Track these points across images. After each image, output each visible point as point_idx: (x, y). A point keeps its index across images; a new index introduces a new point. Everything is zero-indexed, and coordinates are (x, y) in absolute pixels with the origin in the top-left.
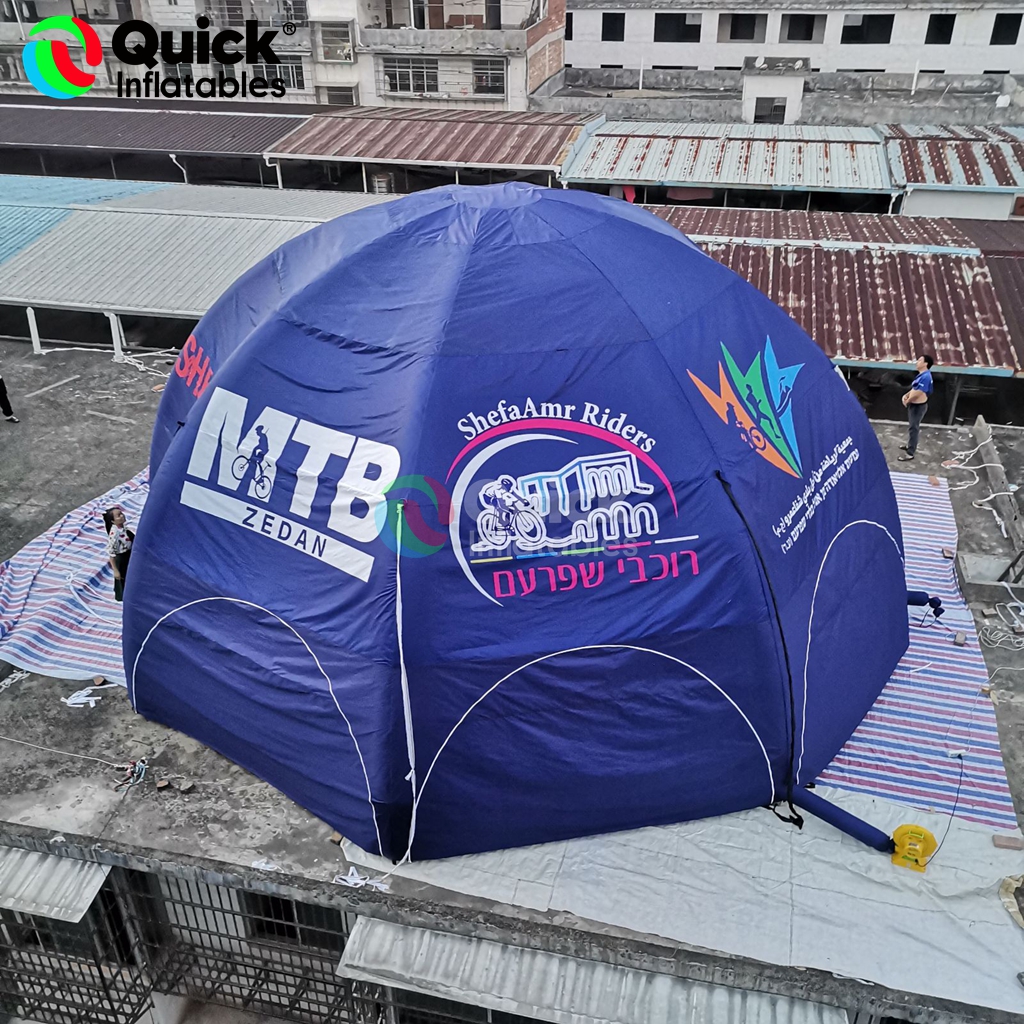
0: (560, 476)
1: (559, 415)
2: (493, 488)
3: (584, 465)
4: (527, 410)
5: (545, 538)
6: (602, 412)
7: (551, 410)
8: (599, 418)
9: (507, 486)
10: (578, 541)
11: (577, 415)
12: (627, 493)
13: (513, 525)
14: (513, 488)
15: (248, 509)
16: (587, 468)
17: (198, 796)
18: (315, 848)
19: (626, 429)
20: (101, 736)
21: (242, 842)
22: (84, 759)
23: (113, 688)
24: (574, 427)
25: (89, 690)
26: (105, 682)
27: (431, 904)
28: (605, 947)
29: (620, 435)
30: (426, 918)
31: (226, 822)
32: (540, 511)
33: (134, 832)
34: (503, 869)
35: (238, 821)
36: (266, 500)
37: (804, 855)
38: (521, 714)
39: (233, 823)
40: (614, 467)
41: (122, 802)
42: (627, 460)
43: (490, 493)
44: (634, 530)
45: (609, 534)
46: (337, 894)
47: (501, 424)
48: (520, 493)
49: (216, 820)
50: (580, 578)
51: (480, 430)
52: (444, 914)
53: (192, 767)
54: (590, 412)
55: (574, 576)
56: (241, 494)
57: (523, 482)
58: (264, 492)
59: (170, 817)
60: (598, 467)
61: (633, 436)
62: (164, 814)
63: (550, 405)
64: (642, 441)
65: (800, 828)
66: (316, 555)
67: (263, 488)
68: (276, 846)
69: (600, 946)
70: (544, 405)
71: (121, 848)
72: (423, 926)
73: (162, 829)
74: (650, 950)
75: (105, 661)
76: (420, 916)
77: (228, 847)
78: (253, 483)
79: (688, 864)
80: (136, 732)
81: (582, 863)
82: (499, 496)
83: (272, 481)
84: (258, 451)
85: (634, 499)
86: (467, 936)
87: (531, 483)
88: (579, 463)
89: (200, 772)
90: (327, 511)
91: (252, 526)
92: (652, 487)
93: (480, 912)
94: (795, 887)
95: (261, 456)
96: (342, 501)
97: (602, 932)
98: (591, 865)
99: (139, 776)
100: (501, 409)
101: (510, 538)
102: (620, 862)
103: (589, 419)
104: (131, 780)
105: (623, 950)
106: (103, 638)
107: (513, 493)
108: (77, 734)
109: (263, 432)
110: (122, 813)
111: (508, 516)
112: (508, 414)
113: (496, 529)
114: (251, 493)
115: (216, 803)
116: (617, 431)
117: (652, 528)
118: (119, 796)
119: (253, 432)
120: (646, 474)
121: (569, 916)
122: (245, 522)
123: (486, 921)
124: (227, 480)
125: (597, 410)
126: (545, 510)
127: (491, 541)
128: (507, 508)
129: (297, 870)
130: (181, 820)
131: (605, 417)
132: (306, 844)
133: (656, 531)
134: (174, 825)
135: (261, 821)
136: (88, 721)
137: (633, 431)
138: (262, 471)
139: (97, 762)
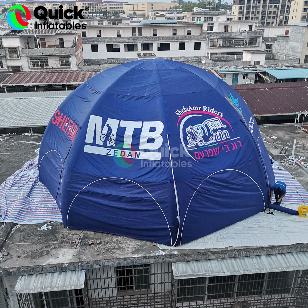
0: (203, 125)
1: (198, 110)
2: (188, 129)
3: (208, 122)
4: (190, 109)
5: (204, 142)
6: (207, 108)
7: (195, 108)
8: (207, 109)
9: (191, 129)
10: (211, 142)
11: (202, 109)
12: (220, 128)
13: (196, 139)
14: (193, 129)
15: (108, 150)
16: (209, 122)
17: (104, 244)
18: (149, 248)
19: (215, 112)
20: (60, 236)
21: (126, 252)
22: (58, 243)
23: (54, 223)
24: (202, 112)
25: (46, 225)
26: (50, 222)
27: (193, 253)
28: (246, 251)
29: (214, 113)
30: (194, 257)
31: (117, 248)
32: (201, 135)
33: (89, 258)
34: (206, 241)
35: (121, 247)
36: (114, 146)
37: (279, 220)
38: (207, 193)
39: (119, 248)
40: (215, 121)
41: (79, 251)
42: (218, 119)
43: (188, 130)
44: (224, 138)
45: (218, 140)
46: (165, 257)
47: (185, 112)
48: (195, 130)
49: (113, 249)
50: (214, 153)
51: (181, 114)
52: (199, 255)
53: (96, 237)
54: (205, 108)
55: (213, 152)
56: (104, 145)
57: (195, 127)
58: (113, 144)
59: (98, 251)
60: (211, 122)
61: (217, 113)
62: (96, 251)
63: (195, 107)
64: (220, 114)
65: (273, 215)
66: (137, 158)
67: (112, 142)
68: (136, 251)
69: (245, 251)
70: (193, 107)
71: (89, 262)
72: (192, 261)
73: (97, 255)
74: (258, 249)
75: (46, 216)
76: (192, 257)
77: (122, 254)
78: (108, 142)
79: (252, 229)
80: (70, 232)
81: (226, 235)
82: (191, 131)
83: (115, 139)
84: (109, 131)
85: (222, 129)
86: (206, 260)
87: (197, 127)
88: (206, 121)
89: (99, 238)
90: (138, 144)
91: (110, 155)
92: (226, 125)
93: (208, 252)
94: (281, 227)
95: (111, 133)
96: (143, 140)
97: (242, 248)
98: (228, 234)
99: (80, 243)
100: (184, 109)
101: (196, 143)
102: (235, 232)
103: (205, 110)
104: (78, 245)
105: (251, 251)
106: (41, 211)
107: (194, 130)
108: (50, 237)
109: (109, 126)
110: (81, 254)
111: (194, 136)
112: (186, 110)
113: (192, 140)
114: (108, 145)
115: (110, 244)
116: (213, 112)
117: (228, 137)
118: (77, 250)
119: (106, 126)
120: (224, 123)
121: (231, 247)
122: (107, 154)
123: (211, 253)
124: (98, 142)
125: (206, 108)
126: (202, 135)
127: (192, 144)
128: (193, 134)
129: (148, 255)
130: (102, 251)
131: (209, 109)
132: (146, 248)
133: (229, 137)
134: (101, 253)
135: (128, 246)
136: (52, 233)
137: (217, 112)
138: (111, 138)
139: (63, 243)
